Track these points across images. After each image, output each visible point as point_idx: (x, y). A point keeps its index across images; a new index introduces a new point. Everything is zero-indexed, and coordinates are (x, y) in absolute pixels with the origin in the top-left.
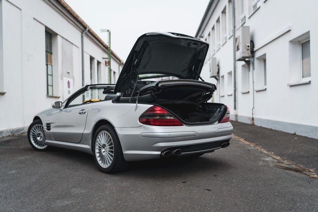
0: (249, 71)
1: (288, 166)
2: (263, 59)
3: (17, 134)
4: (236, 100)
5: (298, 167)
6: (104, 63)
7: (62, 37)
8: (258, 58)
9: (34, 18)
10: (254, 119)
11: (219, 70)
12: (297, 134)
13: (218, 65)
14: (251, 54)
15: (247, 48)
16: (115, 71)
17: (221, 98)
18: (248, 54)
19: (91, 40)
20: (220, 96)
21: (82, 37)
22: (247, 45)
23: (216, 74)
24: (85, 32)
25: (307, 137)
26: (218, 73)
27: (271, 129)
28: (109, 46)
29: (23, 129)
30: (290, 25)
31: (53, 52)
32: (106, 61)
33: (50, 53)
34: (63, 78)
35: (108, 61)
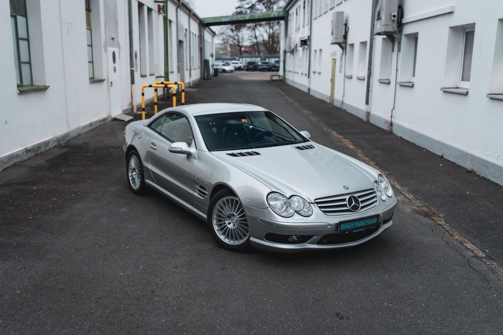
0: (393, 51)
1: (417, 209)
2: (414, 37)
3: (63, 142)
4: (370, 89)
5: (428, 210)
6: (156, 9)
10: (393, 124)
11: (346, 33)
12: (445, 157)
13: (346, 25)
14: (397, 27)
15: (393, 18)
17: (346, 79)
18: (392, 28)
20: (345, 76)
22: (393, 14)
23: (341, 40)
25: (455, 163)
26: (345, 37)
27: (414, 144)
29: (69, 134)
30: (453, 5)
31: (92, 7)
32: (159, 5)
33: (88, 10)
34: (107, 48)
35: (163, 6)
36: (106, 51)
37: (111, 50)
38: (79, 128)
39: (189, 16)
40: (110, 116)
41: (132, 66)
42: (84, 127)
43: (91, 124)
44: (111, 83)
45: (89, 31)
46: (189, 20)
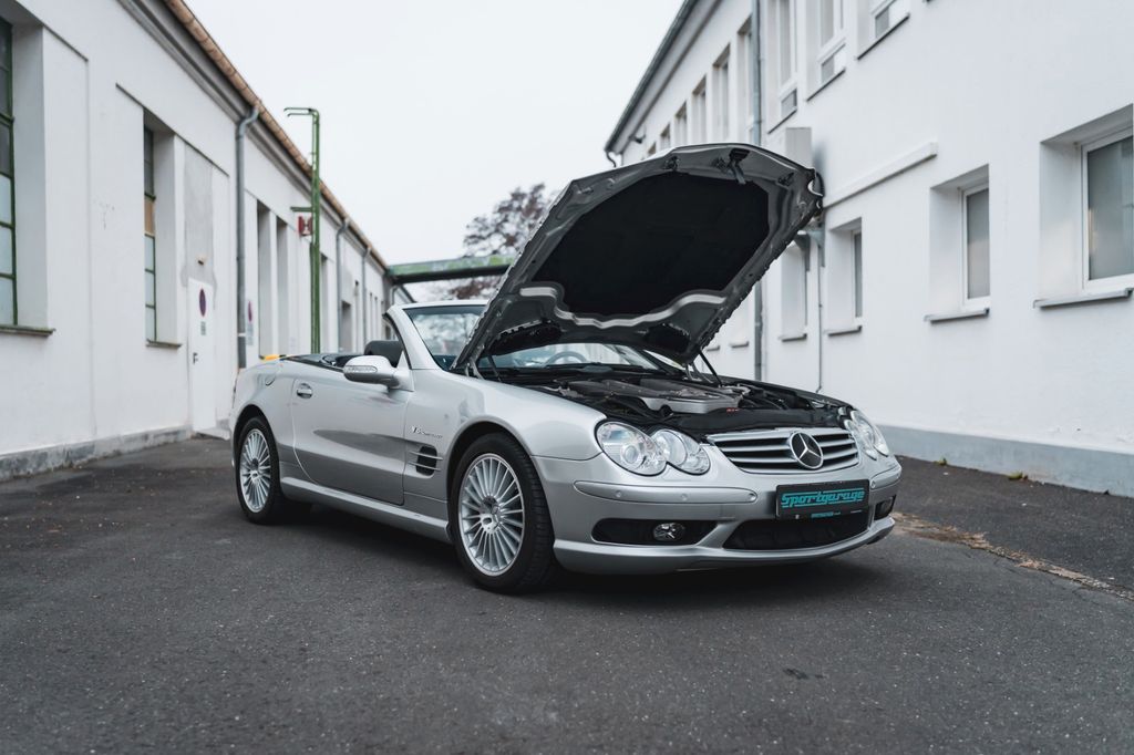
0: (807, 269)
2: (853, 235)
3: (78, 462)
4: (763, 362)
6: (296, 226)
7: (187, 143)
8: (837, 231)
9: (118, 86)
12: (951, 462)
16: (326, 254)
19: (262, 145)
21: (238, 137)
24: (247, 121)
28: (314, 168)
29: (93, 447)
30: (934, 140)
31: (158, 192)
32: (301, 219)
33: (150, 196)
34: (187, 280)
35: (311, 219)
36: (185, 285)
37: (196, 286)
38: (118, 438)
39: (364, 255)
40: (191, 428)
41: (240, 329)
42: (130, 439)
43: (145, 437)
44: (195, 354)
45: (151, 240)
46: (363, 263)
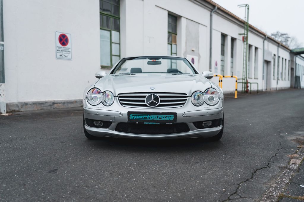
9: (156, 6)
19: (222, 17)
21: (211, 15)
24: (214, 10)
28: (246, 21)
31: (178, 32)
32: (243, 37)
33: (175, 34)
34: (186, 55)
35: (246, 36)
37: (190, 57)
39: (278, 46)
41: (210, 68)
45: (175, 45)
46: (278, 49)
